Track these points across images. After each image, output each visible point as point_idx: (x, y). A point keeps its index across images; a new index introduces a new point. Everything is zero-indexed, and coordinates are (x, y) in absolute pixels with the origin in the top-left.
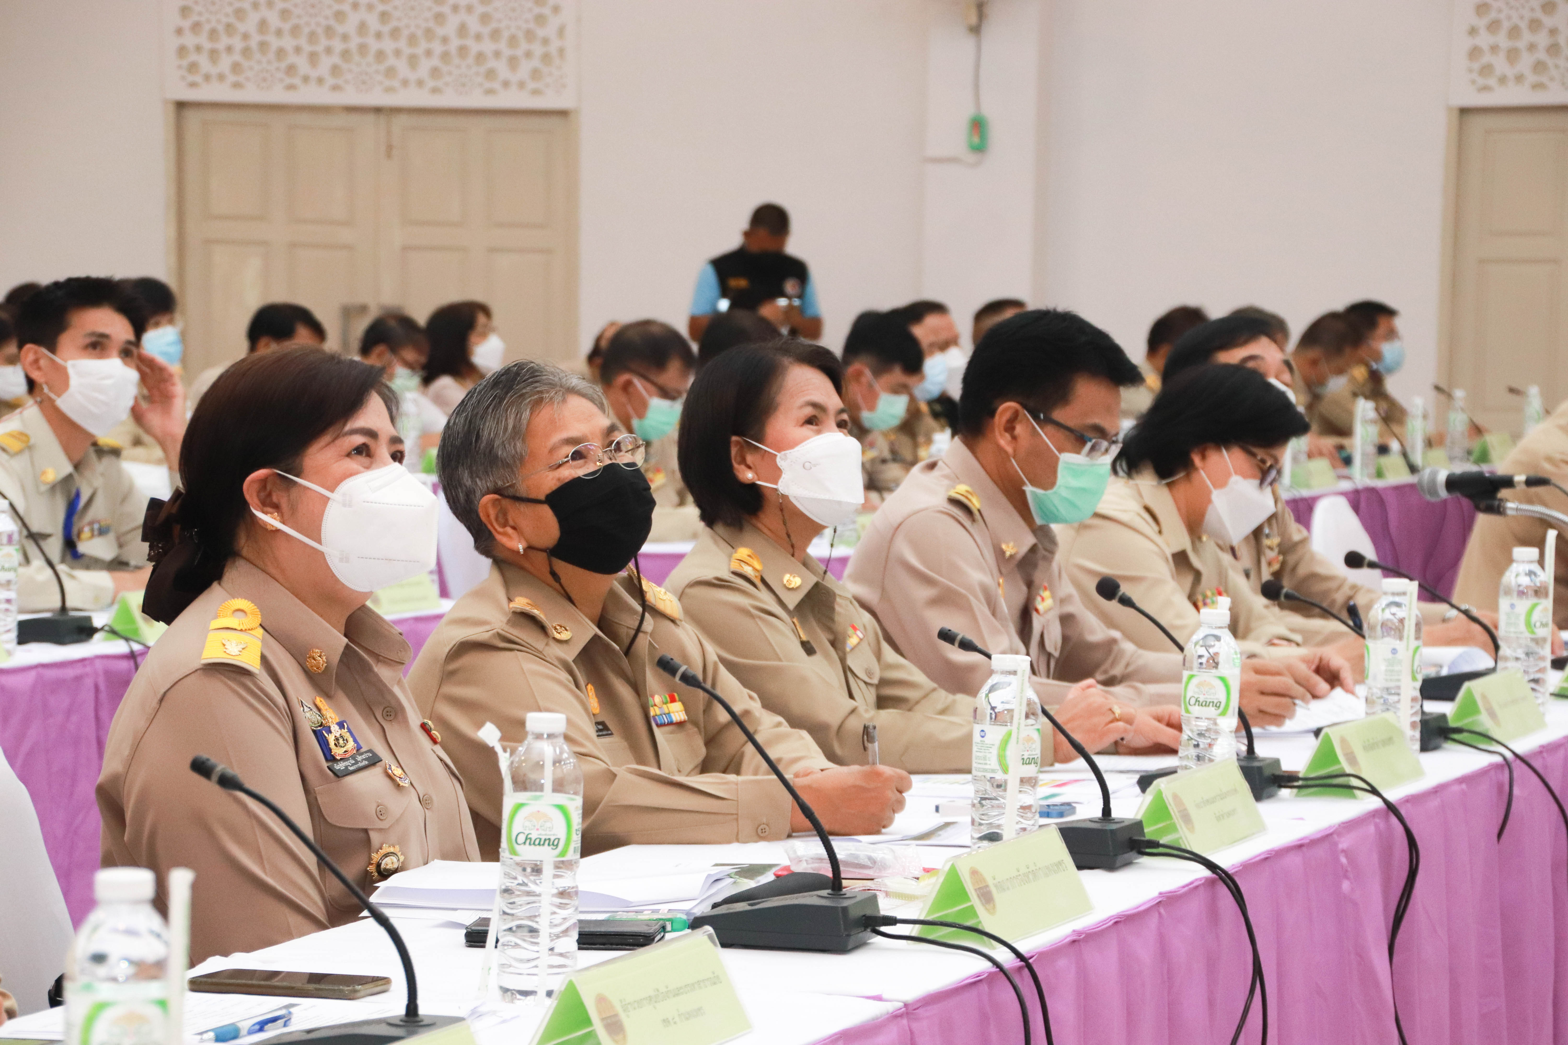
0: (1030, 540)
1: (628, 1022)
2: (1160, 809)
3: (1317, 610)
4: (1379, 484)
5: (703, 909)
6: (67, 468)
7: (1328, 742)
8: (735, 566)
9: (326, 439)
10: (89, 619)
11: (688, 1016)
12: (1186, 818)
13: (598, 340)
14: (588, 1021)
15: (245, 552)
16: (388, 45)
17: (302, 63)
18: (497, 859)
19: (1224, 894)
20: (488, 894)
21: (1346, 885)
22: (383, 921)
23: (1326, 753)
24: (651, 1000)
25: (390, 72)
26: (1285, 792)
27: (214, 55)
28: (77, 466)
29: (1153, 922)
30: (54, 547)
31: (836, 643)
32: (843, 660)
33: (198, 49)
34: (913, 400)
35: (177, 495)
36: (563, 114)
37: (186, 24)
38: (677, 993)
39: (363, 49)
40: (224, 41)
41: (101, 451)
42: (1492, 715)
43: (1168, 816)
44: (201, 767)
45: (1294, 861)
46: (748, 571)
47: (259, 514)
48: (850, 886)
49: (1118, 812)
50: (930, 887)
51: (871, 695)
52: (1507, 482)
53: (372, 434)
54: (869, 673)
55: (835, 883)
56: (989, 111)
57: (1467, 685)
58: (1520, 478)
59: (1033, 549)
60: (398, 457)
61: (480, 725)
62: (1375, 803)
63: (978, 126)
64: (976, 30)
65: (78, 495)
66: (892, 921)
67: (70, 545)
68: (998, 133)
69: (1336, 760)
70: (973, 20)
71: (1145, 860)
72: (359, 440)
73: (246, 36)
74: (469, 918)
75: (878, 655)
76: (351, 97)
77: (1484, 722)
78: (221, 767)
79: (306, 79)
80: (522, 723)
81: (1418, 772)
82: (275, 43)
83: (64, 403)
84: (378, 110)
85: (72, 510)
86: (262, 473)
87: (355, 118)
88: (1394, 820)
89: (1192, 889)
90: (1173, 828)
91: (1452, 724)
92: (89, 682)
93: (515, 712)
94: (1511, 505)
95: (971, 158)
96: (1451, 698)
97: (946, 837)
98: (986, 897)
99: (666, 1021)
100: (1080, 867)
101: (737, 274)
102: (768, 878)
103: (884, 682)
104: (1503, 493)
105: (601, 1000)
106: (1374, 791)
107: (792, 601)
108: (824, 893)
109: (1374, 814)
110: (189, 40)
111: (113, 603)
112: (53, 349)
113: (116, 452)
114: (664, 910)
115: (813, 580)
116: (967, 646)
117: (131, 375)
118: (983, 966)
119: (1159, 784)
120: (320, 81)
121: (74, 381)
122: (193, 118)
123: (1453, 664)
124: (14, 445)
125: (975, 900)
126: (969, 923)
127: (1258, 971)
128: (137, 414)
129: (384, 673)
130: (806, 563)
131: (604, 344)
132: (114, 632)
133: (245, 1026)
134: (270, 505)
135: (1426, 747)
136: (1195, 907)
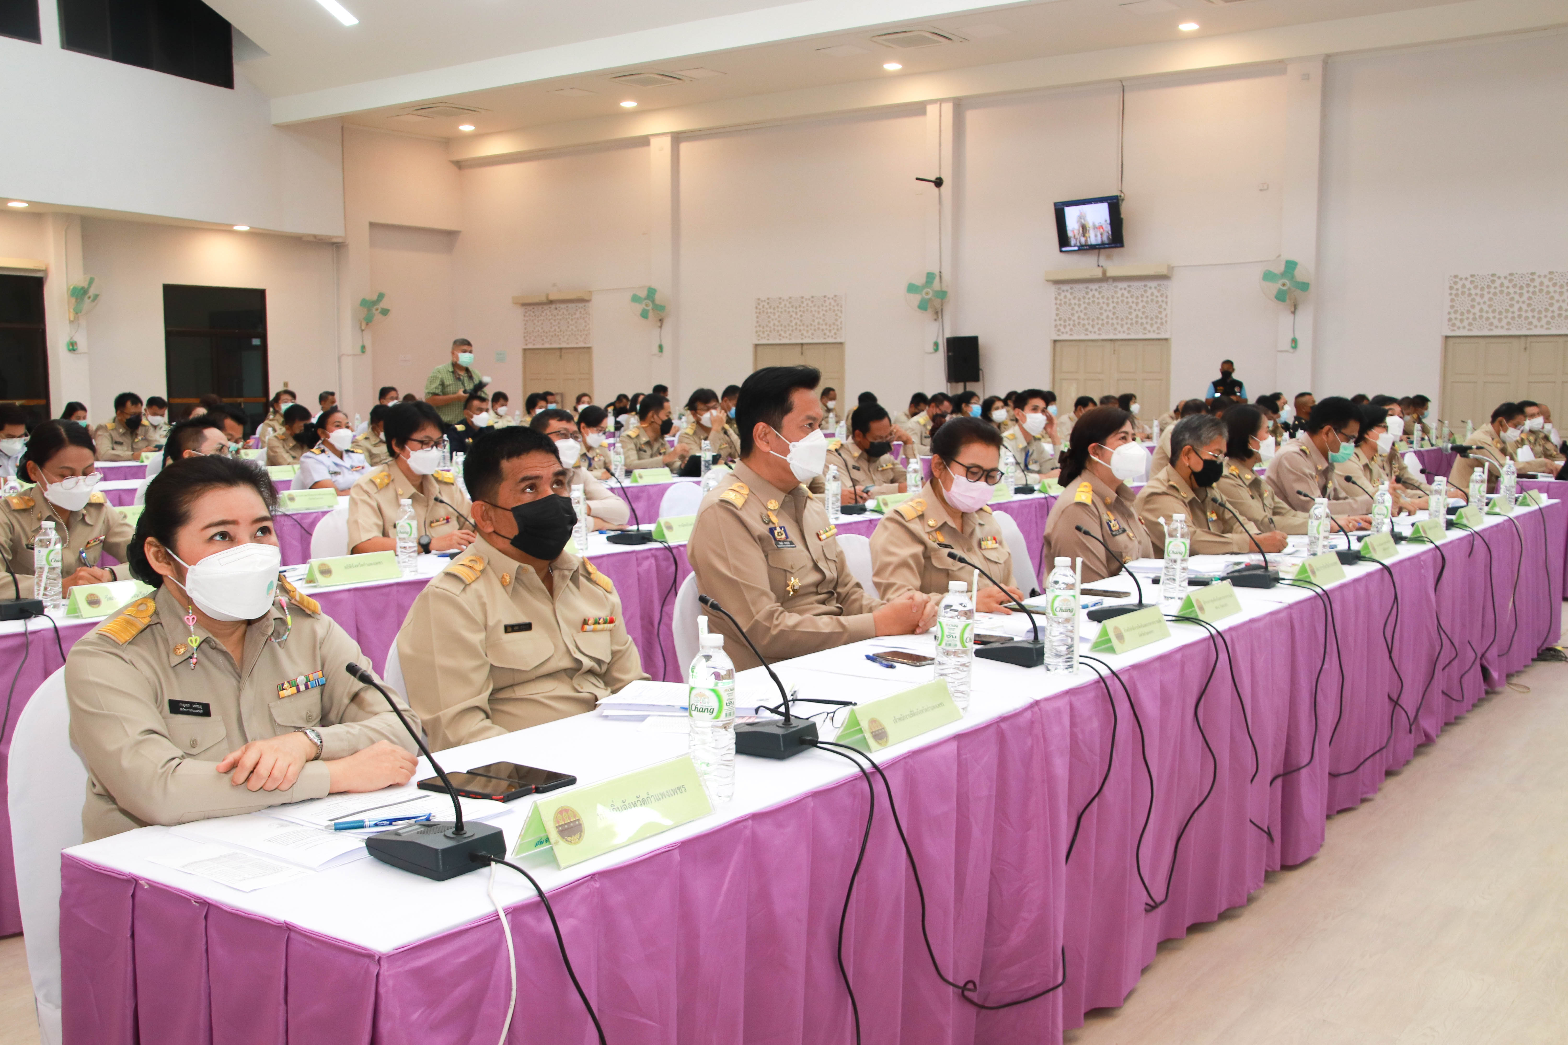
0: (1326, 465)
1: (1205, 607)
2: (1366, 547)
3: (1412, 487)
4: (1422, 449)
5: (1224, 575)
6: (1025, 444)
7: (1417, 527)
8: (1230, 472)
9: (1112, 436)
10: (1033, 488)
11: (1223, 606)
12: (1374, 549)
13: (1177, 407)
14: (1193, 606)
15: (1088, 467)
16: (1115, 321)
17: (1090, 328)
18: (1162, 558)
19: (1386, 573)
20: (1161, 569)
21: (1423, 571)
22: (1131, 574)
23: (1417, 531)
24: (1213, 601)
25: (1115, 329)
26: (1403, 542)
27: (1065, 327)
28: (1028, 444)
29: (1364, 581)
30: (1022, 466)
31: (1261, 496)
32: (1263, 501)
33: (1060, 325)
34: (1275, 423)
35: (1069, 450)
36: (1166, 339)
37: (1057, 318)
38: (1220, 599)
39: (1107, 323)
40: (1068, 322)
41: (1035, 439)
42: (1467, 519)
43: (1369, 549)
44: (1078, 528)
45: (1408, 563)
46: (1234, 473)
47: (1093, 457)
48: (1270, 568)
49: (1352, 548)
50: (1295, 570)
51: (1271, 512)
52: (1470, 448)
53: (1126, 433)
54: (1270, 505)
55: (1266, 568)
56: (1297, 337)
57: (1460, 510)
58: (1474, 447)
59: (1327, 468)
60: (1134, 440)
61: (1158, 517)
62: (1431, 546)
63: (1294, 341)
64: (1294, 313)
65: (1028, 452)
66: (1284, 579)
67: (1026, 466)
68: (1300, 344)
69: (1419, 532)
70: (1293, 310)
71: (1361, 562)
72: (1123, 435)
73: (1074, 321)
74: (1153, 576)
75: (1273, 499)
76: (1104, 336)
77: (1465, 521)
78: (1084, 528)
79: (1091, 332)
80: (1171, 517)
81: (1445, 537)
82: (1082, 322)
83: (1025, 426)
84: (1111, 340)
85: (1027, 455)
86: (1093, 445)
87: (1105, 343)
88: (1438, 551)
89: (1376, 572)
90: (1370, 552)
91: (1455, 521)
92: (1034, 506)
93: (1170, 514)
94: (1471, 455)
95: (1291, 350)
96: (1454, 514)
97: (1297, 554)
98: (1313, 572)
99: (1216, 608)
100: (1342, 564)
101: (1219, 386)
102: (1243, 566)
103: (1275, 508)
104: (1469, 451)
105: (1197, 601)
106: (1432, 542)
107: (1247, 483)
108: (1262, 570)
109: (1431, 550)
110: (1058, 323)
111: (1040, 482)
112: (1023, 410)
113: (1039, 439)
114: (1212, 575)
115: (1254, 477)
116: (1306, 495)
117: (1044, 418)
118: (1313, 593)
119: (1366, 539)
120: (1095, 332)
121: (1028, 420)
122: (1058, 344)
123: (1453, 504)
124: (1011, 437)
125: (1310, 573)
126: (1308, 580)
127: (1396, 598)
128: (1045, 428)
129: (1127, 503)
130: (1252, 471)
131: (1180, 408)
132: (1040, 491)
133: (1090, 604)
134: (1096, 454)
135: (1447, 529)
136: (1377, 576)
